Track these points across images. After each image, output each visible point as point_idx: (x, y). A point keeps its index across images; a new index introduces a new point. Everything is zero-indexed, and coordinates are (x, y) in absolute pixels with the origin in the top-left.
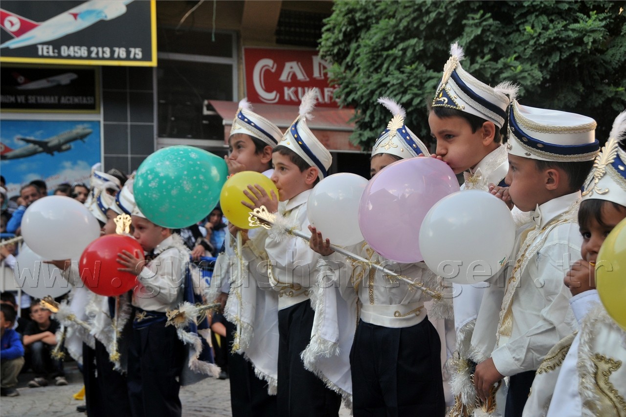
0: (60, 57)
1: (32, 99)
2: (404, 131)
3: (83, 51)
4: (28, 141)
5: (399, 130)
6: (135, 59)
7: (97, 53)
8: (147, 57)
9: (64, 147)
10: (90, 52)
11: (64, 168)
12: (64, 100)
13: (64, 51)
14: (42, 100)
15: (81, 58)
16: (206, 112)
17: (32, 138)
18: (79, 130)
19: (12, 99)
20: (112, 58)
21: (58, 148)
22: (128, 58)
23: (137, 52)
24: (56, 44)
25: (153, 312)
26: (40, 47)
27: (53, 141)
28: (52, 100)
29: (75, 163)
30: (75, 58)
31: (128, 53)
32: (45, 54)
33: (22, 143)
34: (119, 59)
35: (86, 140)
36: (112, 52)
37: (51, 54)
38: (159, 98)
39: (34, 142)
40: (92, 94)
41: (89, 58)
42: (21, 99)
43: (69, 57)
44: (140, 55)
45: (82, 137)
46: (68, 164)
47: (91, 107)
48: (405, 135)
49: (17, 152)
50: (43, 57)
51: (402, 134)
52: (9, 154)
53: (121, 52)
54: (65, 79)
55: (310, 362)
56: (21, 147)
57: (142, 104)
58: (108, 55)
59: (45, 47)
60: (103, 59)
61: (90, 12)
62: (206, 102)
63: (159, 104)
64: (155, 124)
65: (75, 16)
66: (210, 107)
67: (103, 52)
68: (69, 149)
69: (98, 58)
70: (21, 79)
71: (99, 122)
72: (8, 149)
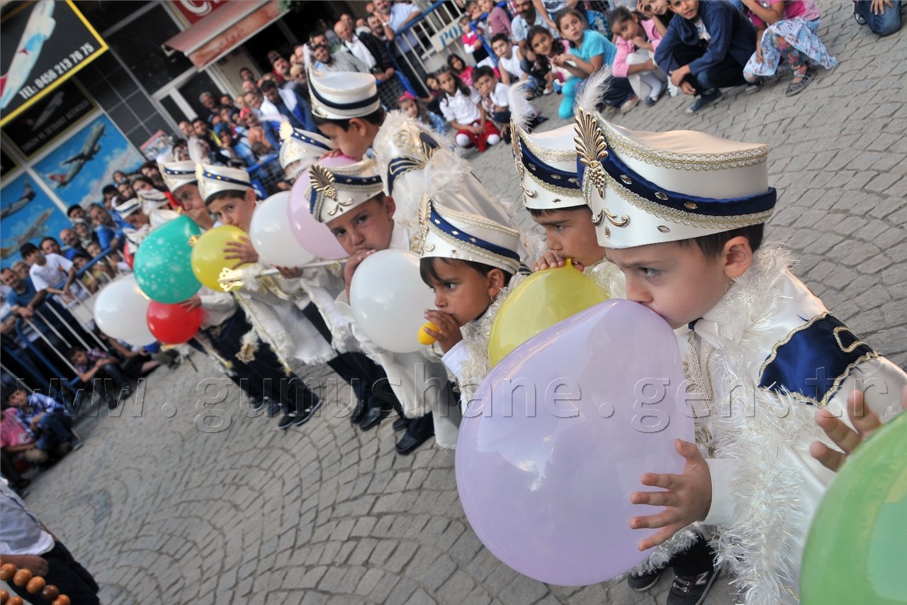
0: (40, 90)
1: (49, 131)
2: (297, 134)
3: (52, 75)
4: (71, 162)
5: (293, 135)
6: (90, 54)
7: (62, 69)
8: (97, 46)
9: (96, 148)
10: (56, 72)
11: (107, 163)
12: (69, 116)
13: (39, 83)
14: (56, 126)
15: (54, 80)
16: (169, 54)
17: (71, 158)
18: (95, 130)
19: (36, 140)
20: (74, 65)
21: (93, 152)
22: (85, 57)
23: (87, 47)
24: (30, 82)
26: (21, 93)
27: (85, 149)
28: (61, 122)
29: (111, 154)
30: (50, 83)
31: (82, 52)
32: (29, 95)
33: (67, 166)
34: (79, 62)
35: (106, 132)
36: (71, 60)
37: (33, 92)
38: (130, 66)
39: (75, 159)
40: (83, 98)
41: (59, 76)
42: (42, 136)
43: (46, 86)
44: (91, 49)
45: (101, 133)
46: (107, 158)
47: (90, 108)
48: (299, 137)
49: (69, 173)
50: (29, 98)
51: (296, 137)
52: (67, 179)
53: (77, 56)
54: (57, 101)
56: (69, 169)
57: (121, 81)
58: (70, 65)
59: (25, 90)
60: (69, 69)
61: (31, 42)
62: (163, 47)
63: (134, 72)
64: (141, 88)
65: (24, 51)
66: (169, 49)
67: (65, 65)
68: (100, 148)
69: (65, 72)
70: (30, 122)
71: (103, 115)
72: (63, 177)
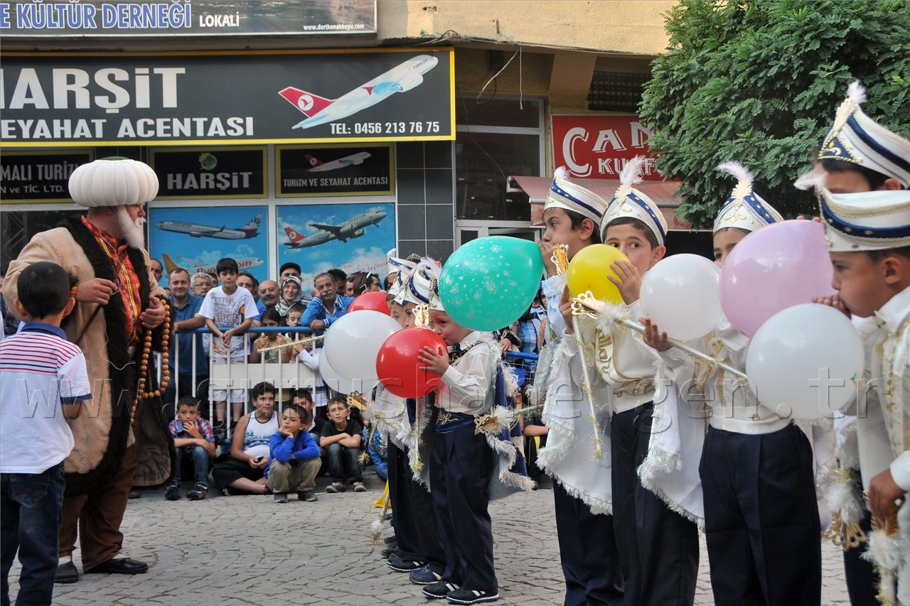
0: (354, 135)
1: (324, 182)
2: (752, 199)
3: (377, 128)
4: (320, 227)
5: (747, 198)
6: (432, 134)
7: (392, 129)
8: (445, 130)
9: (357, 233)
10: (384, 128)
11: (357, 255)
12: (356, 182)
13: (358, 128)
14: (335, 182)
15: (375, 135)
16: (509, 189)
17: (324, 224)
18: (372, 213)
19: (305, 183)
20: (407, 133)
21: (351, 234)
22: (424, 133)
23: (435, 126)
24: (350, 121)
25: (460, 414)
26: (333, 125)
27: (346, 226)
28: (344, 182)
29: (368, 250)
30: (369, 135)
31: (425, 127)
32: (338, 132)
33: (314, 229)
34: (415, 134)
35: (379, 224)
36: (408, 127)
37: (344, 132)
38: (458, 177)
39: (327, 228)
40: (387, 174)
41: (383, 134)
42: (313, 182)
43: (363, 135)
44: (437, 129)
45: (376, 221)
46: (361, 251)
47: (385, 188)
48: (754, 204)
49: (309, 239)
50: (336, 136)
51: (750, 202)
52: (301, 242)
53: (418, 127)
54: (358, 159)
55: (648, 479)
56: (313, 234)
57: (439, 180)
58: (403, 130)
59: (338, 125)
60: (399, 134)
61: (384, 85)
62: (510, 178)
63: (458, 182)
64: (454, 204)
65: (369, 90)
66: (514, 184)
67: (398, 127)
68: (362, 234)
69: (393, 135)
70: (313, 161)
71: (394, 203)
72: (300, 237)
